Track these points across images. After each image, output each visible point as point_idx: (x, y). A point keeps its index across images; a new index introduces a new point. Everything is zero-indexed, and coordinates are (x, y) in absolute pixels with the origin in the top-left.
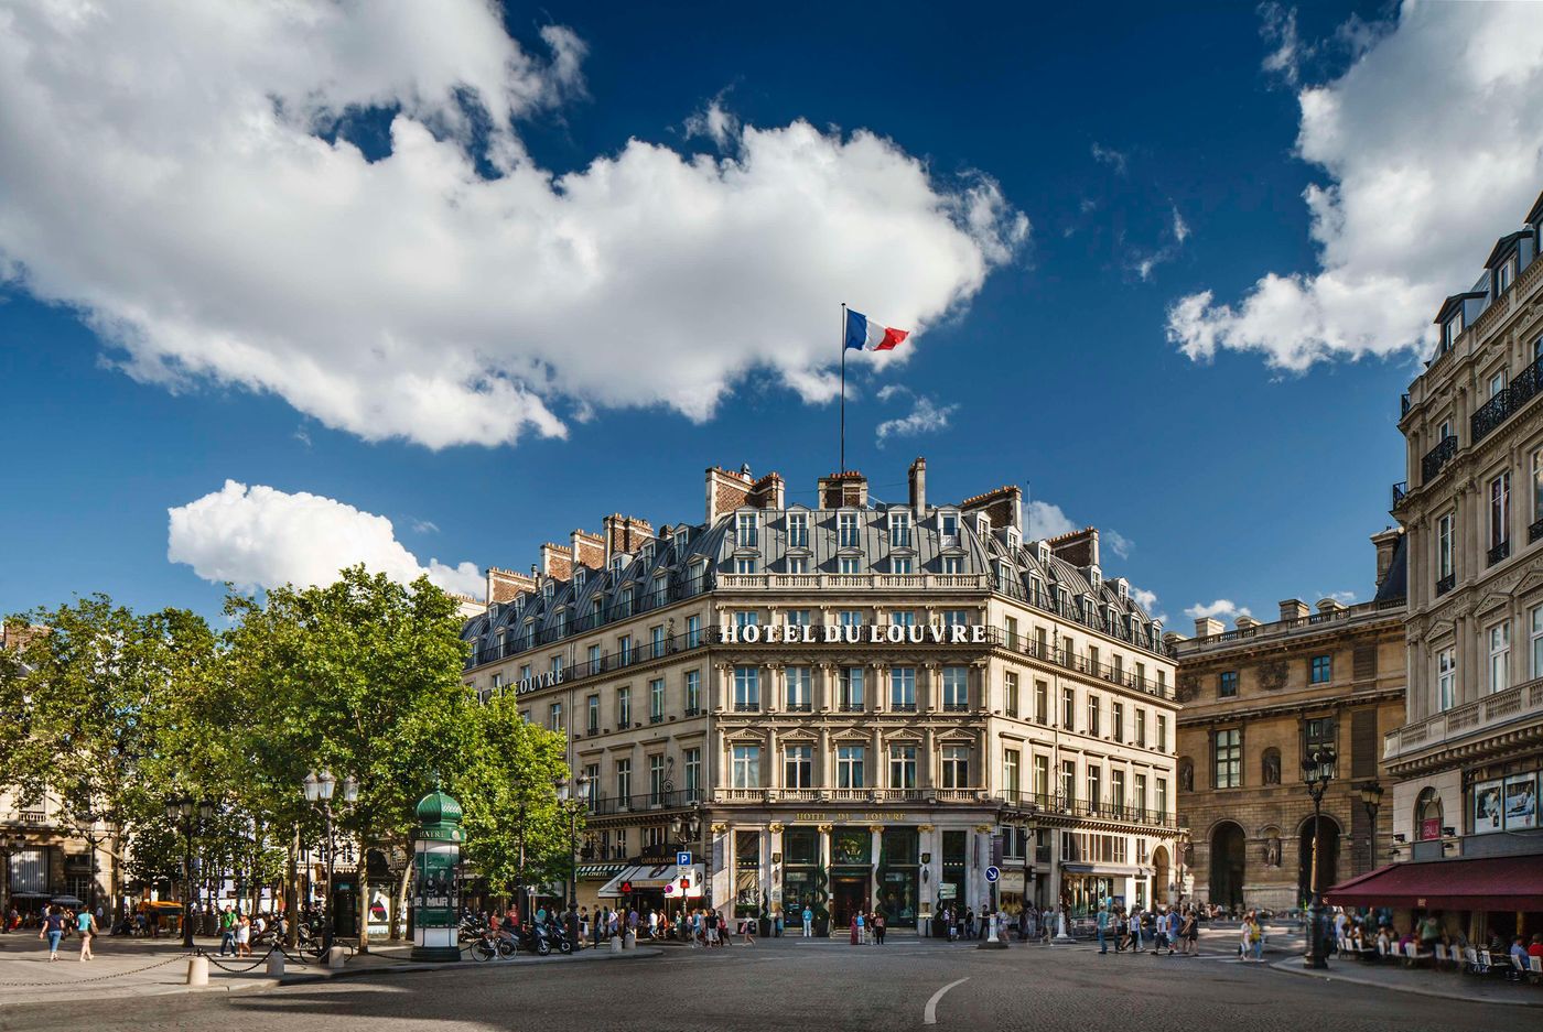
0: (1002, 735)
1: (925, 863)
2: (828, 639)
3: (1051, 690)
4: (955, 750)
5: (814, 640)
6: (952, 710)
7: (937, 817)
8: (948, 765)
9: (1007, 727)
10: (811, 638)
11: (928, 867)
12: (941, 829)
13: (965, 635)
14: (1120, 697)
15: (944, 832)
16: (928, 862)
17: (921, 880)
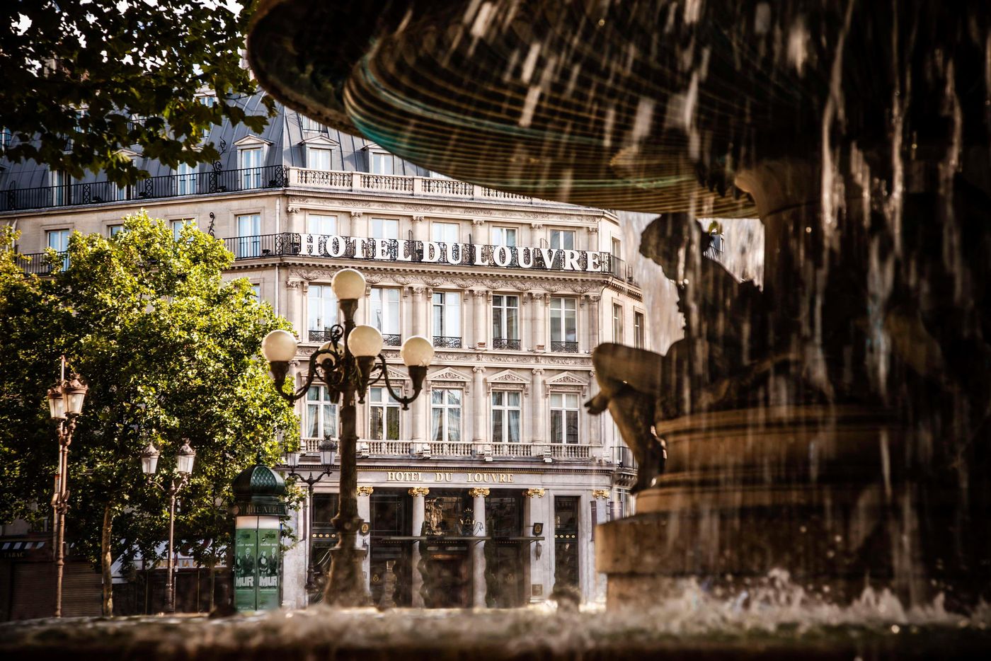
1: (536, 536)
2: (426, 258)
4: (564, 396)
5: (409, 259)
6: (560, 350)
7: (548, 479)
8: (556, 416)
10: (406, 256)
11: (540, 542)
12: (552, 494)
13: (578, 261)
15: (556, 497)
16: (540, 535)
17: (532, 558)
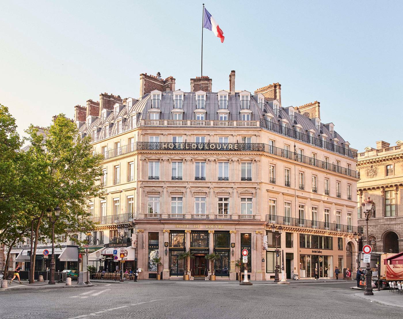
0: (268, 191)
1: (233, 247)
3: (293, 172)
6: (245, 180)
7: (238, 227)
9: (270, 187)
11: (234, 249)
14: (328, 175)
15: (241, 234)
16: (234, 247)
17: (231, 255)
